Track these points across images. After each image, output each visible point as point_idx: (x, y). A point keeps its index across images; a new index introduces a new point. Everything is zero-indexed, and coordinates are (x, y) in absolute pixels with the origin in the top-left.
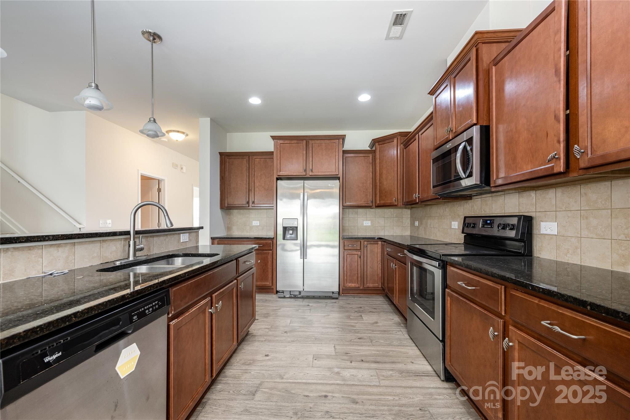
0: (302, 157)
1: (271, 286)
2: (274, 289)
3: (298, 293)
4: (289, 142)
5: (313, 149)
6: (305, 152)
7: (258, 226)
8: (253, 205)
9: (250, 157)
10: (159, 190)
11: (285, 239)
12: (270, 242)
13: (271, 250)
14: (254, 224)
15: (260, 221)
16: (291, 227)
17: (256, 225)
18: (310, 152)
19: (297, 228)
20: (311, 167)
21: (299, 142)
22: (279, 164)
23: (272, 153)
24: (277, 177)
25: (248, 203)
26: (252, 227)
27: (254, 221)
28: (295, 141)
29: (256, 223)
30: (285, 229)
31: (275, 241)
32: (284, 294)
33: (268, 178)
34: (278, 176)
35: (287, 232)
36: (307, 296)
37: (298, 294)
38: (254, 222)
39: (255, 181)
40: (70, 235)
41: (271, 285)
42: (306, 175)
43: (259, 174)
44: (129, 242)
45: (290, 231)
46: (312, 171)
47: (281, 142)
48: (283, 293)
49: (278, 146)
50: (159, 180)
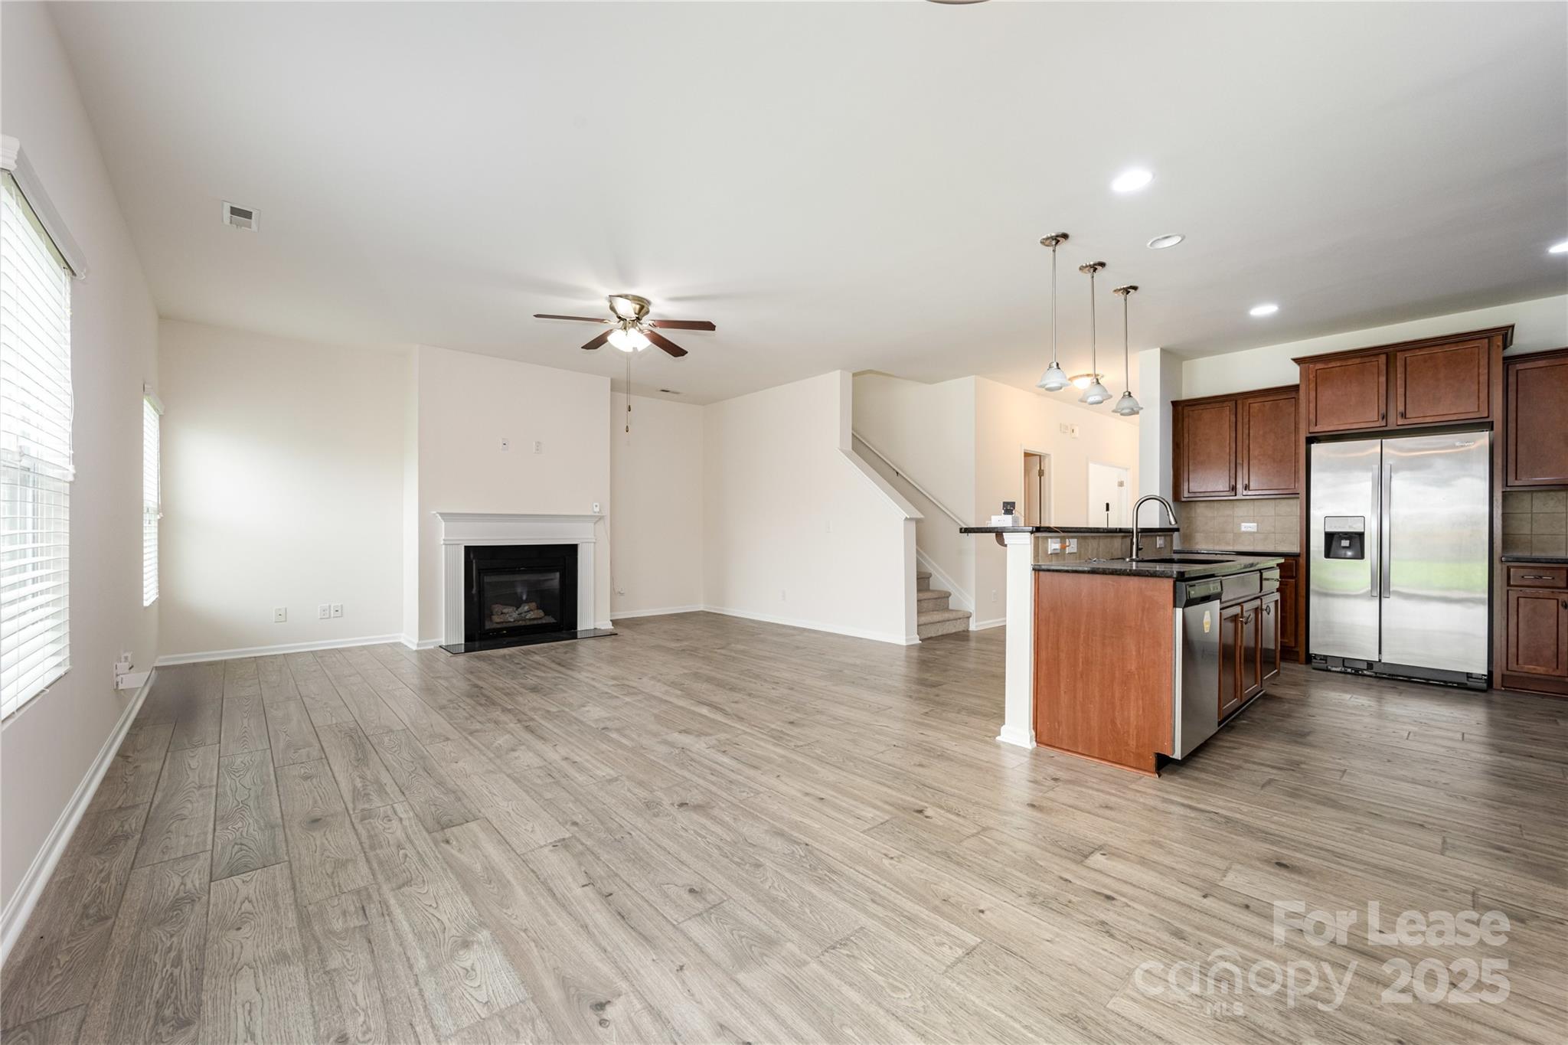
0: (1376, 389)
1: (1292, 647)
2: (1300, 653)
3: (1365, 666)
4: (1339, 365)
5: (1408, 369)
6: (1383, 379)
7: (1254, 532)
8: (1245, 493)
9: (1239, 402)
10: (1041, 473)
11: (1331, 556)
12: (1290, 561)
13: (1292, 577)
14: (1243, 529)
15: (1257, 523)
16: (1346, 533)
17: (1249, 530)
18: (1399, 376)
19: (1361, 535)
20: (1401, 408)
21: (1366, 359)
22: (1312, 411)
23: (1295, 388)
24: (1309, 435)
25: (1234, 489)
26: (1239, 535)
27: (1243, 522)
28: (1358, 361)
29: (1248, 527)
30: (1330, 537)
31: (1302, 561)
32: (1326, 663)
33: (1282, 437)
34: (1310, 433)
35: (1334, 544)
36: (1390, 675)
37: (1366, 668)
38: (1244, 525)
39: (1251, 446)
40: (1094, 528)
41: (1293, 645)
42: (1386, 426)
43: (1261, 433)
44: (1132, 540)
45: (1343, 541)
46: (1404, 415)
47: (1320, 366)
48: (1324, 662)
49: (1311, 376)
50: (1040, 456)
